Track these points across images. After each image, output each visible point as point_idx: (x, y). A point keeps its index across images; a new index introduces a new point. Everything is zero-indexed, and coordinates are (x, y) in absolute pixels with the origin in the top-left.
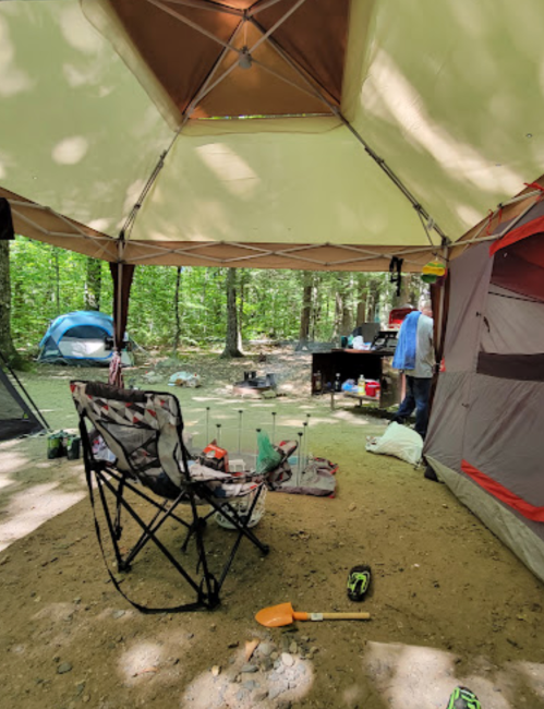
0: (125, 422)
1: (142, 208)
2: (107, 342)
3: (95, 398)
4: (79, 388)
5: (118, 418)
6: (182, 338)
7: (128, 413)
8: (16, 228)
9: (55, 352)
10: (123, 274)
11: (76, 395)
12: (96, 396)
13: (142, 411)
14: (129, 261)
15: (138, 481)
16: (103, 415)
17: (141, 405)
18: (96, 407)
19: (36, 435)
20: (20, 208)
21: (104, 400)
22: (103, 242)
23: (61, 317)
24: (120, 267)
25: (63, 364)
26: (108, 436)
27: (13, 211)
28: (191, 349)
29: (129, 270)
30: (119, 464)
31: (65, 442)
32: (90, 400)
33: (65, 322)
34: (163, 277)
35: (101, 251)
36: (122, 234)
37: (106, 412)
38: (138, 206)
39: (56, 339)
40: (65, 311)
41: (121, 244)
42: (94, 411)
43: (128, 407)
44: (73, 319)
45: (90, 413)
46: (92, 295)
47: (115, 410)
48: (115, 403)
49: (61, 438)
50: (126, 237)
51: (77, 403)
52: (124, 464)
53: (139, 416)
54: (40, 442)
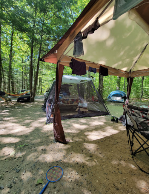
0: (139, 116)
1: (137, 62)
2: (122, 97)
3: (130, 109)
4: (125, 106)
5: (137, 115)
6: (143, 96)
7: (141, 114)
8: (109, 73)
9: (110, 99)
10: (130, 80)
11: (124, 107)
12: (130, 108)
13: (146, 114)
14: (132, 77)
15: (140, 133)
16: (132, 113)
17: (146, 112)
18: (130, 111)
19: (108, 116)
20: (110, 69)
21: (133, 110)
22: (125, 73)
23: (112, 92)
24: (130, 78)
25: (112, 102)
26: (132, 119)
27: (108, 70)
28: (146, 100)
29: (132, 79)
30: (134, 127)
31: (115, 118)
32: (128, 109)
33: (113, 93)
34: (137, 81)
35: (125, 75)
36: (131, 70)
37: (133, 113)
38: (136, 62)
39: (111, 97)
40: (112, 91)
41: (130, 73)
42: (129, 112)
43: (141, 113)
44: (114, 92)
45: (128, 112)
46: (118, 87)
47: (136, 113)
48: (137, 111)
49: (114, 117)
50: (132, 71)
51: (124, 110)
52: (136, 127)
53: (144, 115)
54: (109, 117)
